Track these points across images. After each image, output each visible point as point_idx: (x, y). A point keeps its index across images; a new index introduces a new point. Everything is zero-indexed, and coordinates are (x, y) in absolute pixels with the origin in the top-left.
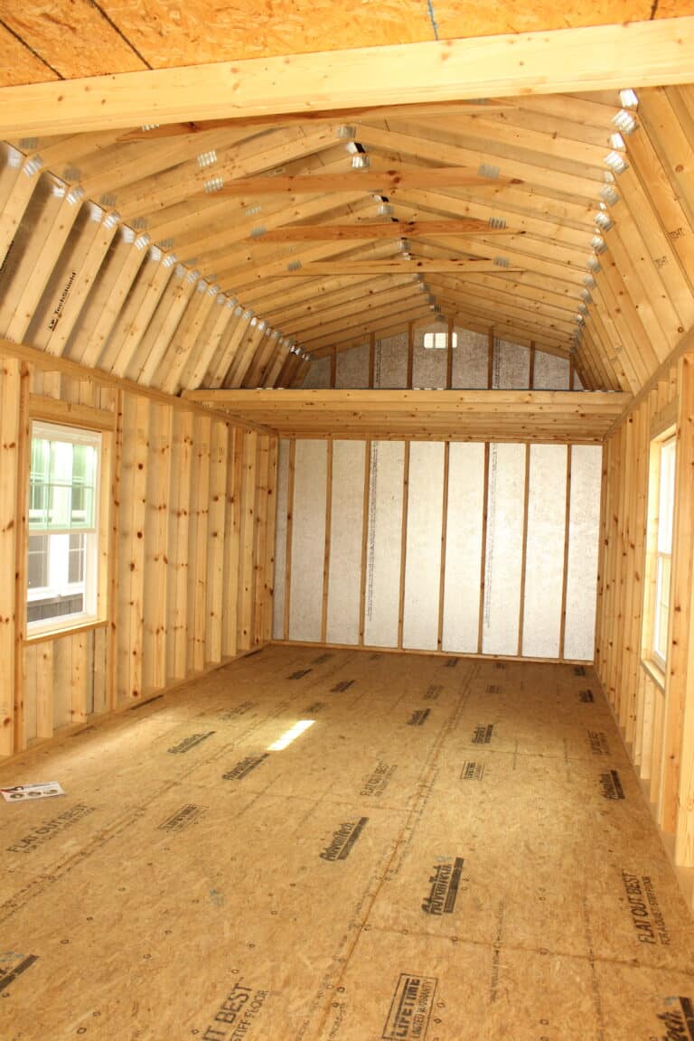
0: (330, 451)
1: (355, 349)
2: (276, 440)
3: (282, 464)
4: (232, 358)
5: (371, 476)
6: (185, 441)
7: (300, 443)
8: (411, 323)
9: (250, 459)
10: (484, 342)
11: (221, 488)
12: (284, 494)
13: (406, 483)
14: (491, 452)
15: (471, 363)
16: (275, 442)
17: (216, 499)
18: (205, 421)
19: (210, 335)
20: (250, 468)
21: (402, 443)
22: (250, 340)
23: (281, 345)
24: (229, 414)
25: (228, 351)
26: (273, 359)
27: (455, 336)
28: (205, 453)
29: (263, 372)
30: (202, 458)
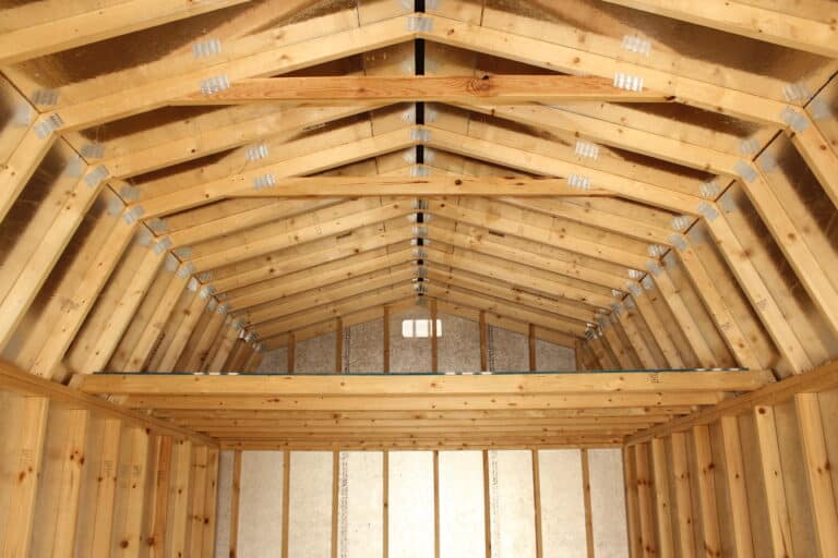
0: (287, 466)
1: (318, 339)
2: (217, 451)
3: (223, 483)
4: (158, 332)
5: (340, 496)
6: (72, 457)
7: (247, 455)
8: (386, 307)
9: (181, 478)
10: (474, 330)
11: (133, 529)
12: (225, 524)
13: (386, 505)
14: (490, 461)
15: (460, 354)
16: (214, 456)
17: (125, 544)
18: (112, 426)
19: (125, 291)
20: (180, 492)
21: (380, 454)
22: (187, 312)
23: (229, 325)
24: (152, 415)
25: (154, 321)
26: (216, 342)
27: (439, 322)
28: (108, 476)
29: (203, 359)
30: (104, 482)
